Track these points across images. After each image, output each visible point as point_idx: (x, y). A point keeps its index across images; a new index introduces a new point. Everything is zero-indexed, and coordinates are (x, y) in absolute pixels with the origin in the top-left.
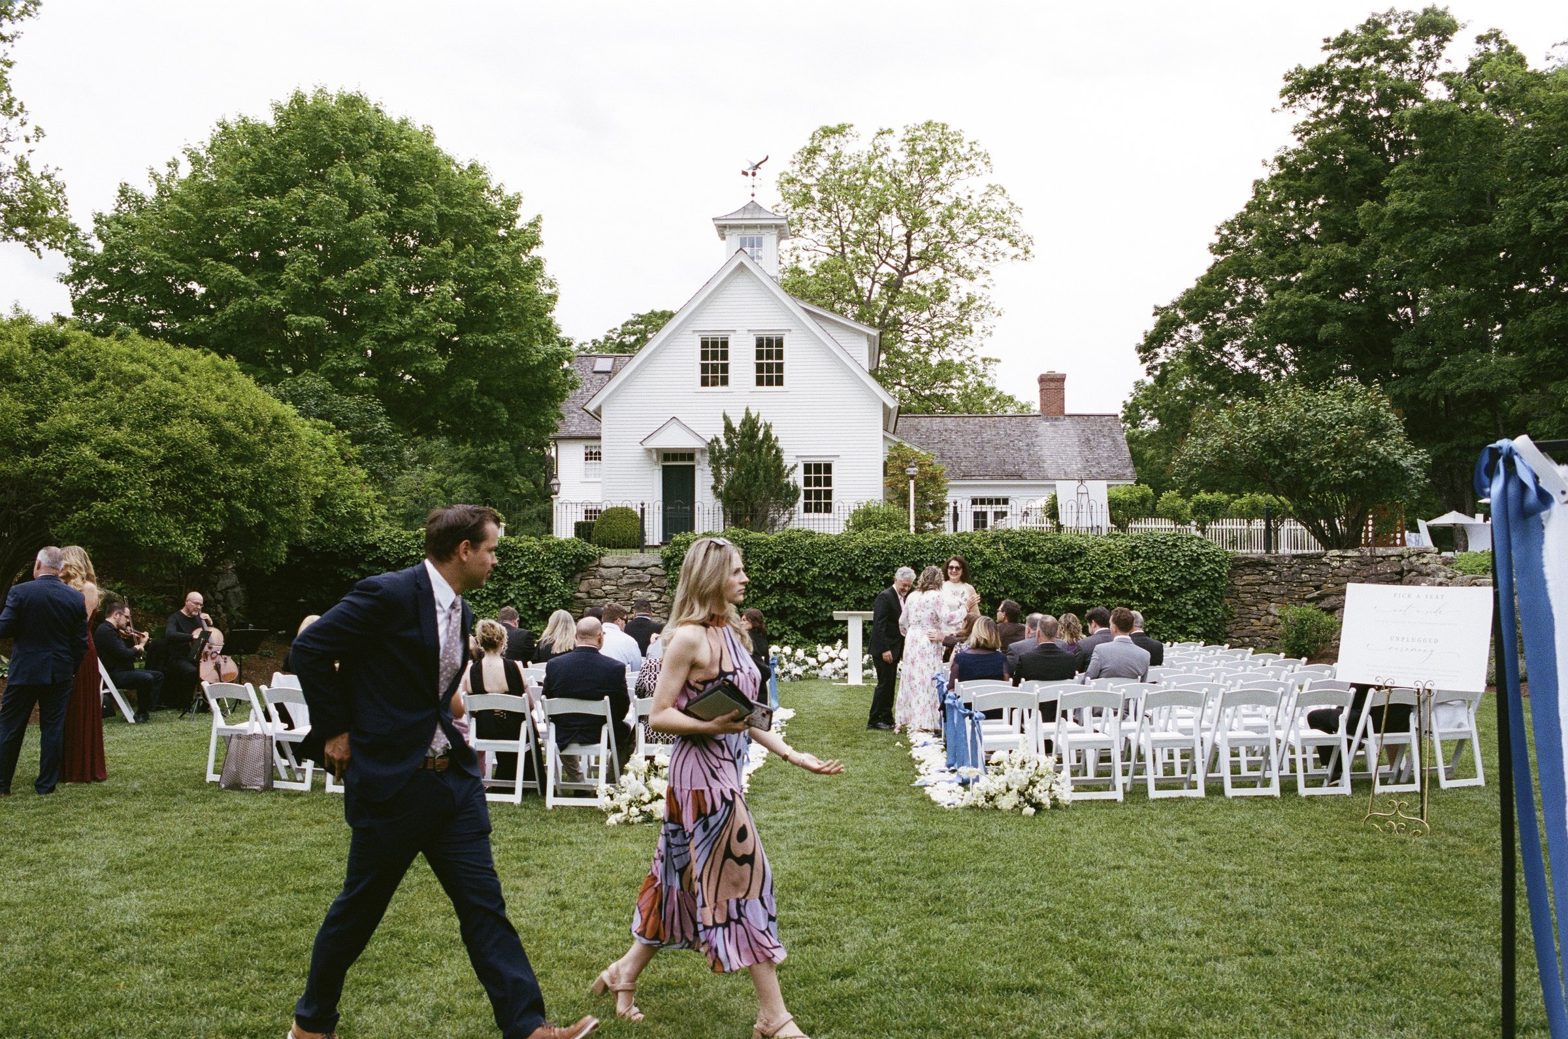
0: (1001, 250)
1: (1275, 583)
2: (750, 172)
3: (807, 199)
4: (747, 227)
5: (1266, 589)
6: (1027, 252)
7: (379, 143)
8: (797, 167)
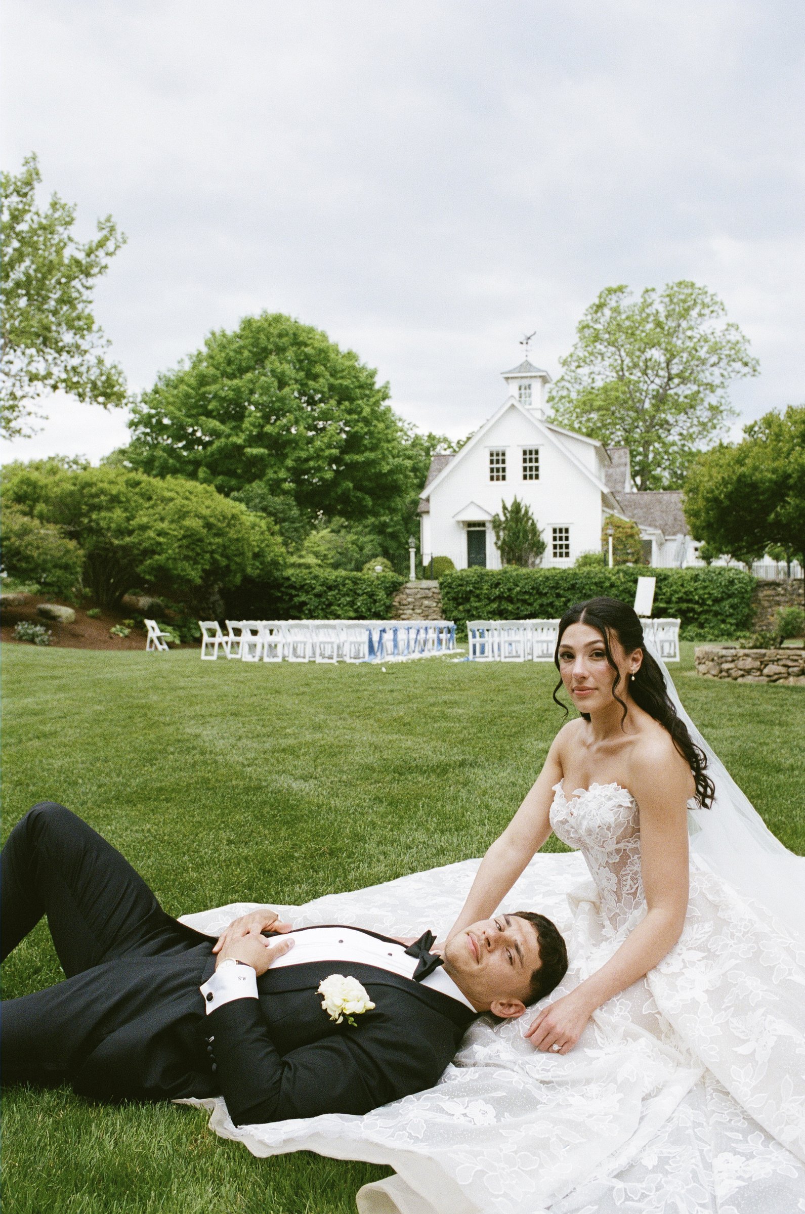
0: (737, 369)
1: (783, 595)
2: (525, 342)
3: (597, 338)
4: (522, 378)
5: (777, 598)
6: (755, 371)
7: (297, 342)
8: (589, 317)
